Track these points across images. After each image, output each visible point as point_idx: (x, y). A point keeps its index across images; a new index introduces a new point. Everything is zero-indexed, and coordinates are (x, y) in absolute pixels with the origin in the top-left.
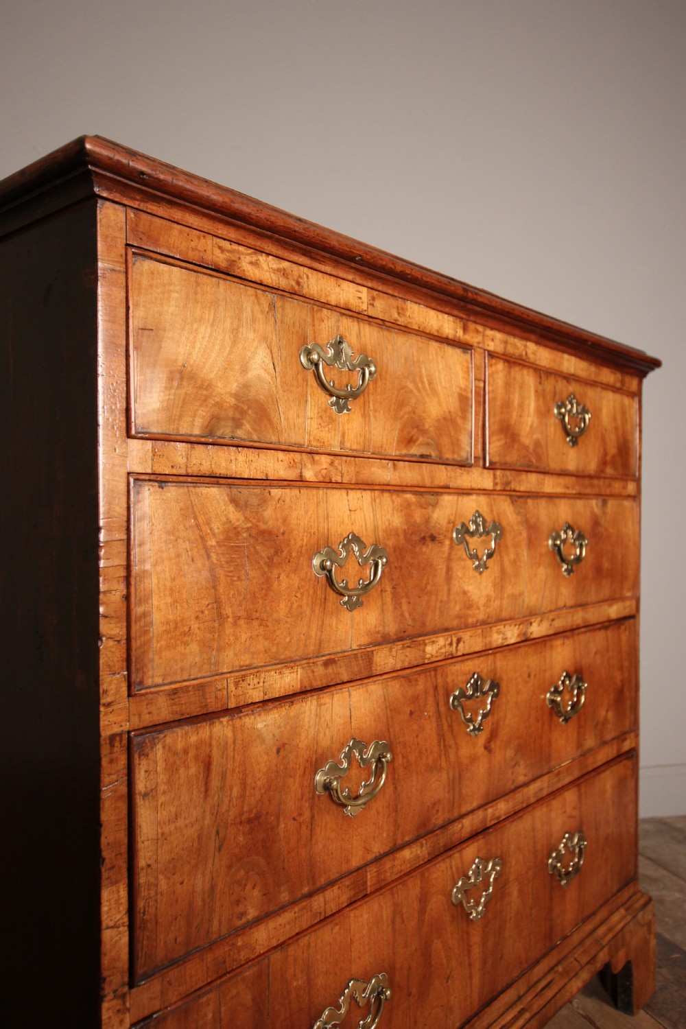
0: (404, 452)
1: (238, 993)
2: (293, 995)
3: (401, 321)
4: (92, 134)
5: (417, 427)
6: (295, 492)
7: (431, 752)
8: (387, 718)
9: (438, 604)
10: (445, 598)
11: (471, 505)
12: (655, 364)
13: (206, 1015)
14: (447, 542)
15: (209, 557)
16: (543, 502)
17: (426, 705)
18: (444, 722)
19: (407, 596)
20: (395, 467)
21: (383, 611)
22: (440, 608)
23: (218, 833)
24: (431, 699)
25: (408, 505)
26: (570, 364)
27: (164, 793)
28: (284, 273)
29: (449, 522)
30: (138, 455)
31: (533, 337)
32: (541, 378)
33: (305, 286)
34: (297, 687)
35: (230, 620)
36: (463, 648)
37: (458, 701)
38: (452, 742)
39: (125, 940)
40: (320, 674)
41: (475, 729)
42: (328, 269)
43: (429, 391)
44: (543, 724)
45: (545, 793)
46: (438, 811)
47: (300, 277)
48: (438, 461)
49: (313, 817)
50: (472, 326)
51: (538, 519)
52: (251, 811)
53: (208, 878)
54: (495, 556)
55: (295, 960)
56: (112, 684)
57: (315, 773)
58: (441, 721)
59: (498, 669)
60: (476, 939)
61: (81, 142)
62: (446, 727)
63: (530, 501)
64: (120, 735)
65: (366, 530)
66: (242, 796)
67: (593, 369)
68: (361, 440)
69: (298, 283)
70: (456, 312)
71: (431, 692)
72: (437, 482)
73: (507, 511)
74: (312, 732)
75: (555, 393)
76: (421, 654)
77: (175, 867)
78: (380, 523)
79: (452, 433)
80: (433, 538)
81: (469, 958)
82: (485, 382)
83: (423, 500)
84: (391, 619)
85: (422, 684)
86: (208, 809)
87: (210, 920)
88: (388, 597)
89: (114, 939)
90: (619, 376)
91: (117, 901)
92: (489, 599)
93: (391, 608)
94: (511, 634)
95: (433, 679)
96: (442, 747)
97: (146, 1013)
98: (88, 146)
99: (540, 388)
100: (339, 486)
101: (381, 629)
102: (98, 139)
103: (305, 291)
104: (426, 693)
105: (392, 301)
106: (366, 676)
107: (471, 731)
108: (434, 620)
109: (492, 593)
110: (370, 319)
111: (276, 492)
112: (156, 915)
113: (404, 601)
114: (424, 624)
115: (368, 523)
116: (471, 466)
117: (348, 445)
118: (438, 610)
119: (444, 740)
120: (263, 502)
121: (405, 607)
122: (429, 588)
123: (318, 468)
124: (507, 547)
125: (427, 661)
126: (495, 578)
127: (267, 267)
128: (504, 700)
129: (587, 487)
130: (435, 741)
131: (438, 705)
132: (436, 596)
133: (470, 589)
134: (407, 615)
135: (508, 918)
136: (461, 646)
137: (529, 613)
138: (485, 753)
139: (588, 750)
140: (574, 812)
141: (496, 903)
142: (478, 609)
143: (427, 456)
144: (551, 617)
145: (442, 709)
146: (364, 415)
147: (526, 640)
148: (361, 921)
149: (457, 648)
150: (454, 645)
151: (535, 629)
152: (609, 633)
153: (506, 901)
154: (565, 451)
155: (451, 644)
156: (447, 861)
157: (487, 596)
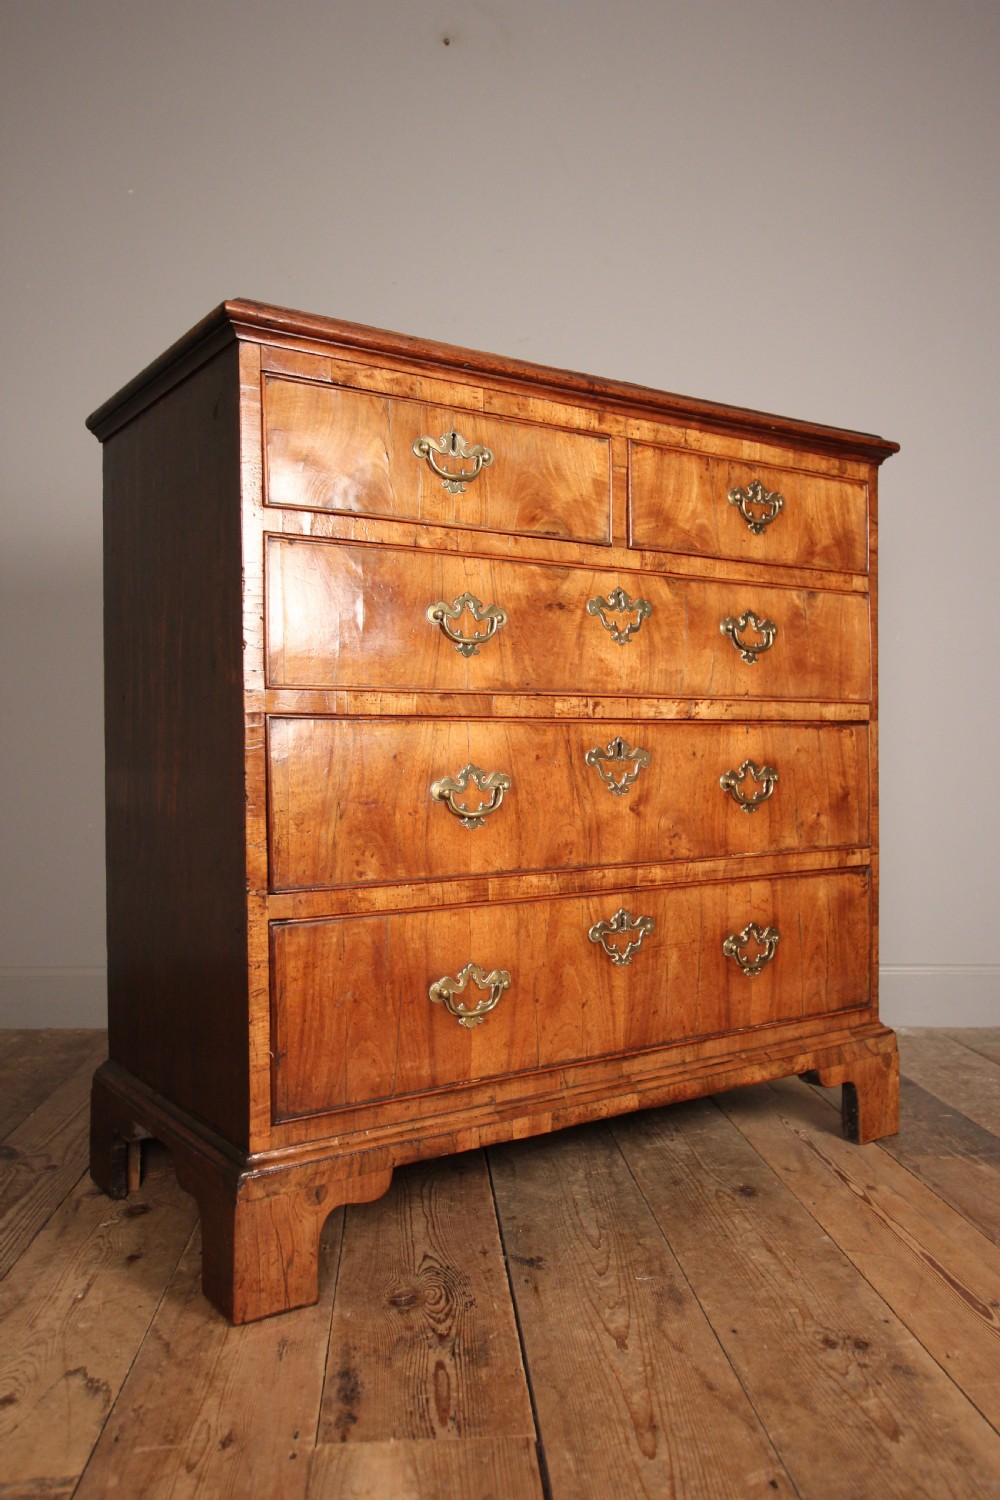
0: (526, 528)
1: (359, 933)
2: (411, 954)
3: (522, 415)
4: (231, 298)
5: (541, 507)
6: (411, 555)
7: (562, 797)
8: (509, 756)
9: (568, 666)
10: (576, 661)
11: (611, 582)
12: (891, 448)
13: (331, 937)
14: (579, 612)
16: (714, 587)
17: (555, 754)
18: (577, 773)
19: (529, 653)
20: (516, 541)
21: (502, 661)
22: (570, 670)
23: (339, 804)
24: (561, 752)
25: (533, 575)
26: (751, 449)
27: (293, 763)
28: (397, 382)
29: (582, 595)
30: (274, 520)
31: (693, 424)
32: (708, 464)
33: (418, 390)
34: (414, 711)
36: (600, 712)
37: (596, 758)
38: (587, 794)
39: (264, 858)
40: (435, 705)
41: (616, 788)
42: (440, 376)
43: (555, 476)
44: (714, 805)
45: (720, 875)
46: (571, 852)
47: (414, 384)
48: (567, 538)
49: (428, 817)
50: (609, 417)
51: (705, 603)
52: (368, 797)
53: (331, 835)
54: (641, 630)
55: (413, 928)
56: (252, 676)
57: (431, 783)
58: (574, 772)
59: (650, 740)
60: (620, 982)
61: (223, 305)
62: (580, 779)
63: (693, 585)
64: (259, 714)
65: (484, 592)
66: (361, 783)
67: (791, 455)
68: (478, 517)
69: (411, 389)
70: (587, 404)
71: (562, 744)
72: (567, 558)
73: (663, 592)
74: (428, 749)
75: (730, 480)
76: (550, 707)
77: (303, 819)
78: (499, 588)
79: (585, 514)
80: (561, 607)
81: (611, 996)
82: (628, 468)
83: (550, 572)
84: (511, 670)
85: (550, 735)
86: (330, 784)
87: (333, 868)
88: (507, 651)
89: (256, 856)
90: (837, 463)
91: (258, 829)
92: (633, 670)
93: (511, 661)
94: (670, 710)
95: (565, 733)
96: (575, 796)
97: (281, 916)
98: (228, 307)
99: (707, 474)
100: (456, 553)
101: (500, 677)
102: (239, 301)
103: (418, 394)
104: (556, 743)
105: (512, 399)
106: (488, 717)
107: (613, 789)
108: (562, 678)
109: (638, 665)
110: (487, 415)
111: (392, 555)
112: (288, 848)
113: (527, 658)
114: (551, 681)
115: (486, 588)
116: (610, 546)
117: (463, 520)
118: (568, 672)
119: (578, 790)
120: (381, 561)
121: (527, 661)
122: (555, 649)
123: (433, 537)
124: (658, 625)
125: (556, 716)
126: (641, 652)
127: (381, 378)
128: (658, 770)
129: (782, 577)
130: (566, 788)
131: (570, 757)
132: (566, 658)
133: (608, 657)
134: (530, 670)
135: (664, 978)
136: (599, 709)
137: (694, 693)
138: (632, 814)
139: (787, 849)
140: (763, 906)
141: (647, 958)
142: (620, 677)
143: (554, 534)
144: (727, 702)
145: (576, 762)
146: (480, 496)
147: (689, 719)
148: (482, 920)
149: (594, 710)
150: (591, 707)
151: (703, 710)
152: (821, 733)
153: (661, 960)
154: (745, 537)
155: (586, 705)
156: (584, 901)
157: (631, 667)
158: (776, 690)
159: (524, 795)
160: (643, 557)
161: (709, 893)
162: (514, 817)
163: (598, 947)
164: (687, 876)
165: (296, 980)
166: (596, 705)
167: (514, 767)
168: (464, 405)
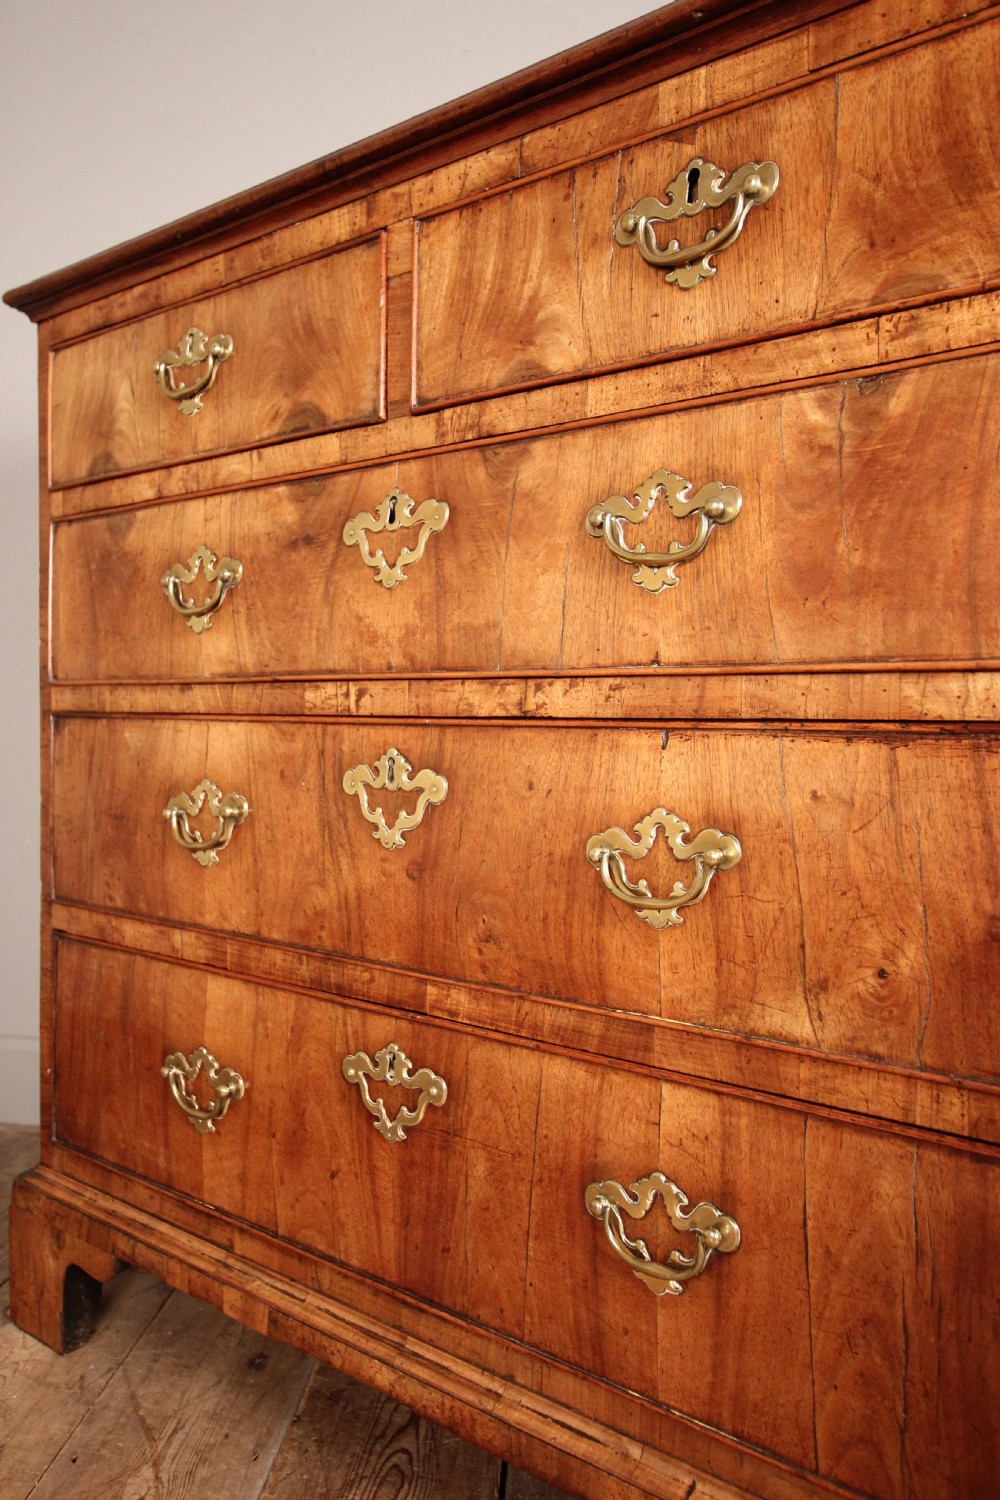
0: (266, 433)
1: (113, 967)
2: (151, 1009)
5: (283, 393)
6: (156, 510)
7: (309, 839)
8: (249, 771)
9: (314, 634)
10: (325, 625)
13: (93, 964)
14: (332, 545)
15: (90, 578)
16: (584, 438)
17: (304, 771)
18: (330, 804)
19: (266, 618)
20: (258, 456)
21: (236, 636)
22: (317, 638)
23: (95, 815)
24: (312, 768)
25: (277, 501)
26: (682, 93)
27: (67, 765)
29: (337, 514)
30: (57, 504)
31: (535, 119)
32: (571, 186)
33: (163, 296)
35: (103, 633)
36: (368, 706)
38: (344, 839)
40: (176, 698)
45: (589, 1044)
46: (321, 927)
47: (158, 289)
48: (320, 429)
50: (383, 197)
51: (556, 484)
52: (117, 809)
53: (89, 848)
55: (155, 976)
58: (327, 802)
59: (448, 755)
60: (386, 1166)
62: (334, 813)
64: (47, 712)
65: (221, 540)
66: (112, 792)
68: (215, 436)
71: (314, 756)
72: (323, 461)
74: (167, 755)
76: (299, 700)
78: (237, 530)
80: (307, 540)
82: (412, 271)
83: (300, 491)
84: (247, 647)
85: (299, 741)
86: (90, 791)
87: (91, 885)
88: (242, 619)
92: (409, 632)
93: (245, 633)
95: (319, 740)
96: (327, 840)
100: (194, 495)
101: (235, 658)
103: (163, 300)
104: (306, 755)
106: (228, 714)
108: (308, 653)
109: (418, 621)
110: (228, 287)
111: (139, 515)
113: (263, 626)
114: (294, 659)
115: (226, 533)
116: (381, 421)
118: (314, 642)
119: (330, 831)
120: (130, 525)
121: (264, 632)
122: (298, 609)
123: (175, 480)
124: (456, 542)
125: (307, 712)
126: (422, 597)
128: (457, 812)
129: (771, 366)
130: (315, 827)
131: (324, 778)
132: (311, 621)
133: (369, 612)
134: (269, 647)
135: (461, 1197)
136: (366, 700)
137: (527, 665)
138: (410, 884)
139: (772, 1036)
140: (694, 1147)
141: (432, 1146)
142: (390, 645)
143: (302, 429)
144: (611, 681)
145: (330, 787)
147: (524, 718)
148: (220, 992)
149: (357, 701)
150: (353, 698)
151: (557, 700)
152: (902, 753)
153: (455, 1162)
154: (656, 307)
155: (347, 695)
156: (340, 1011)
157: (406, 626)
158: (738, 647)
159: (263, 829)
160: (439, 423)
161: (559, 1072)
162: (250, 860)
163: (354, 1091)
164: (520, 1024)
166: (361, 694)
167: (253, 787)
168: (208, 288)
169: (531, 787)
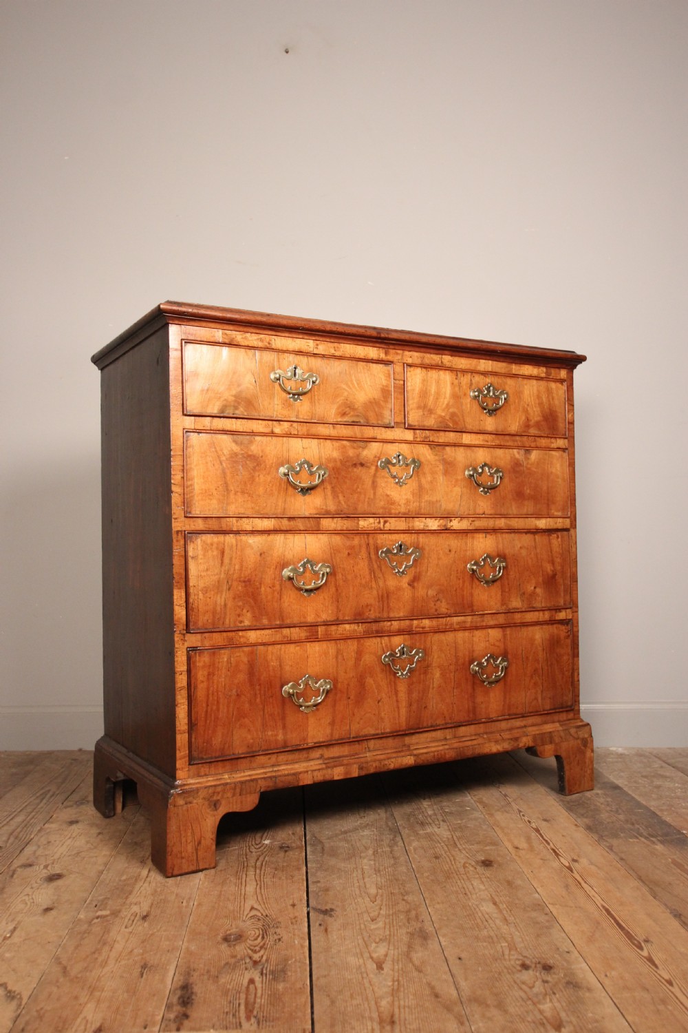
0: (339, 420)
1: (240, 656)
2: (271, 668)
3: (337, 354)
4: (163, 302)
5: (349, 407)
6: (269, 438)
7: (364, 577)
8: (331, 554)
9: (367, 500)
10: (372, 497)
11: (392, 450)
12: (582, 359)
13: (223, 658)
14: (373, 468)
15: (221, 464)
16: (462, 449)
17: (360, 552)
18: (374, 563)
19: (342, 492)
20: (334, 427)
21: (325, 499)
22: (368, 502)
23: (228, 582)
24: (364, 550)
25: (344, 447)
26: (485, 364)
27: (201, 559)
28: (261, 340)
29: (375, 457)
30: (189, 422)
31: (446, 352)
32: (457, 375)
33: (273, 344)
34: (272, 528)
35: (233, 492)
36: (388, 526)
37: (386, 554)
38: (380, 575)
39: (184, 612)
40: (285, 524)
41: (399, 572)
42: (287, 335)
43: (358, 388)
44: (464, 582)
45: (468, 625)
46: (370, 610)
47: (270, 340)
48: (365, 424)
49: (281, 589)
50: (392, 351)
51: (455, 459)
52: (245, 578)
53: (223, 600)
54: (413, 477)
55: (272, 653)
56: (177, 510)
57: (283, 570)
58: (372, 562)
59: (421, 543)
60: (402, 688)
61: (159, 306)
62: (375, 566)
63: (448, 449)
64: (181, 531)
65: (314, 458)
66: (241, 569)
67: (512, 366)
68: (310, 414)
69: (269, 343)
70: (378, 345)
71: (364, 546)
72: (366, 436)
73: (425, 452)
74: (281, 550)
75: (471, 384)
76: (356, 525)
77: (207, 590)
78: (323, 455)
79: (376, 409)
80: (362, 465)
81: (397, 697)
82: (404, 381)
83: (355, 445)
84: (331, 503)
85: (356, 541)
86: (223, 571)
87: (225, 618)
88: (329, 492)
89: (180, 612)
90: (544, 369)
91: (181, 596)
92: (408, 502)
93: (331, 497)
94: (434, 524)
95: (366, 540)
96: (373, 576)
97: (195, 646)
98: (162, 306)
99: (456, 382)
100: (296, 436)
101: (324, 507)
102: (169, 302)
103: (274, 346)
104: (360, 546)
105: (330, 344)
106: (317, 531)
107: (396, 573)
108: (362, 507)
109: (412, 498)
110: (315, 355)
111: (258, 438)
112: (198, 607)
113: (340, 495)
114: (356, 509)
115: (315, 455)
116: (393, 427)
117: (301, 417)
118: (366, 503)
119: (374, 573)
120: (251, 442)
121: (341, 498)
122: (359, 490)
123: (283, 427)
124: (424, 474)
125: (360, 529)
126: (413, 490)
127: (252, 338)
128: (426, 561)
129: (508, 441)
130: (367, 572)
131: (369, 554)
132: (365, 495)
133: (392, 494)
134: (343, 503)
135: (431, 686)
136: (387, 525)
137: (448, 514)
138: (409, 587)
139: (514, 609)
140: (497, 644)
141: (420, 674)
142: (400, 505)
143: (357, 422)
144: (471, 519)
145: (373, 556)
146: (311, 402)
147: (446, 530)
148: (314, 649)
149: (384, 525)
150: (382, 524)
151: (455, 524)
152: (536, 537)
153: (429, 676)
154: (482, 418)
155: (379, 523)
156: (379, 639)
157: (407, 499)
158: (503, 511)
159: (340, 576)
160: (415, 434)
161: (461, 635)
162: (334, 589)
163: (388, 667)
164: (446, 625)
165: (203, 682)
166: (385, 522)
167: (334, 560)
168: (302, 350)
169: (450, 551)
